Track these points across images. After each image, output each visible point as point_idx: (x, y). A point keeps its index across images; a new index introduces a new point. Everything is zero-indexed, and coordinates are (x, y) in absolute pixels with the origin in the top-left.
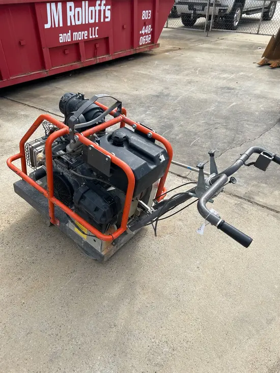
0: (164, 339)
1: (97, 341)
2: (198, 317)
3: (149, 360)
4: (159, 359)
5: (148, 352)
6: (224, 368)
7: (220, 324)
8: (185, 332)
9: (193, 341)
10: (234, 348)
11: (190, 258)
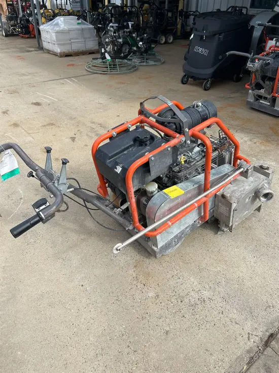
11: (97, 284)
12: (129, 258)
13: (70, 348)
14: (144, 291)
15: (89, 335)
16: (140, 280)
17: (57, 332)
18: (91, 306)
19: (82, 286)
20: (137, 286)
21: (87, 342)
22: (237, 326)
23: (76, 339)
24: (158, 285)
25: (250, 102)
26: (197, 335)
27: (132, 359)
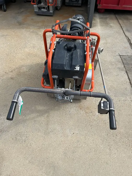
0: (27, 136)
1: (17, 114)
2: (45, 145)
3: (17, 134)
4: (18, 138)
5: (20, 132)
6: (25, 166)
7: (46, 156)
8: (35, 142)
9: (32, 148)
10: (37, 167)
11: (77, 127)
12: (75, 108)
13: (100, 157)
14: (94, 115)
15: (99, 147)
16: (88, 112)
17: (90, 158)
18: (86, 137)
19: (74, 133)
20: (90, 115)
21: (102, 149)
22: (127, 101)
23: (98, 152)
24: (95, 108)
25: (36, 12)
26: (122, 113)
27: (119, 139)
